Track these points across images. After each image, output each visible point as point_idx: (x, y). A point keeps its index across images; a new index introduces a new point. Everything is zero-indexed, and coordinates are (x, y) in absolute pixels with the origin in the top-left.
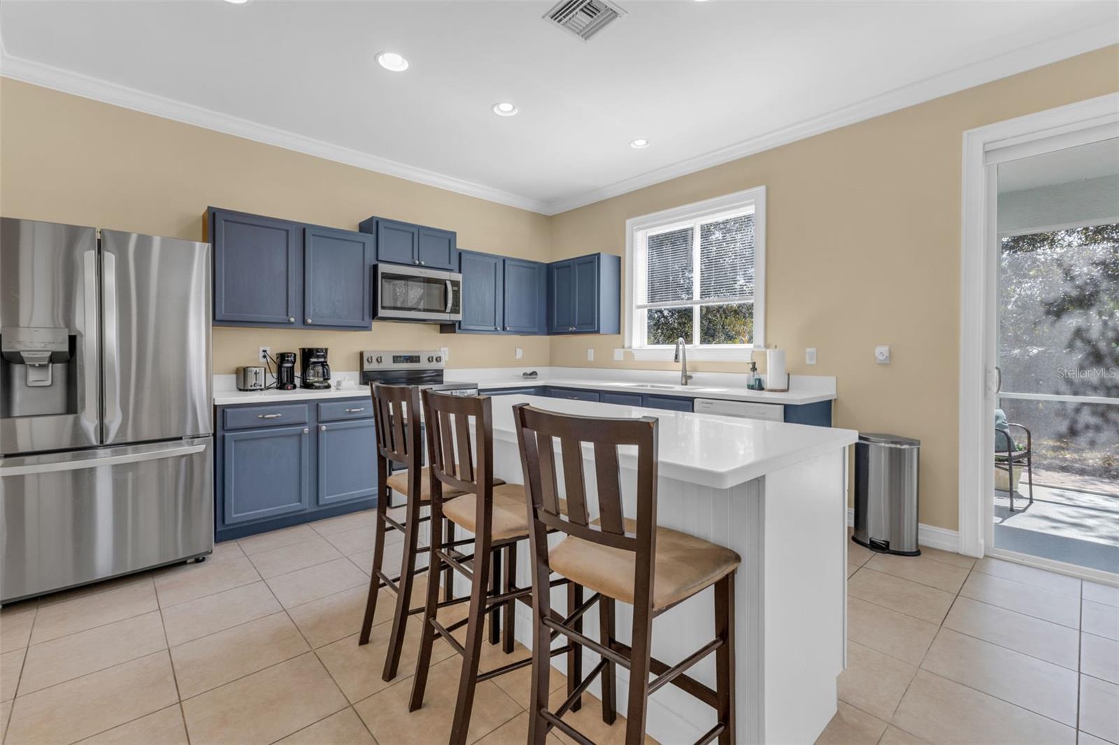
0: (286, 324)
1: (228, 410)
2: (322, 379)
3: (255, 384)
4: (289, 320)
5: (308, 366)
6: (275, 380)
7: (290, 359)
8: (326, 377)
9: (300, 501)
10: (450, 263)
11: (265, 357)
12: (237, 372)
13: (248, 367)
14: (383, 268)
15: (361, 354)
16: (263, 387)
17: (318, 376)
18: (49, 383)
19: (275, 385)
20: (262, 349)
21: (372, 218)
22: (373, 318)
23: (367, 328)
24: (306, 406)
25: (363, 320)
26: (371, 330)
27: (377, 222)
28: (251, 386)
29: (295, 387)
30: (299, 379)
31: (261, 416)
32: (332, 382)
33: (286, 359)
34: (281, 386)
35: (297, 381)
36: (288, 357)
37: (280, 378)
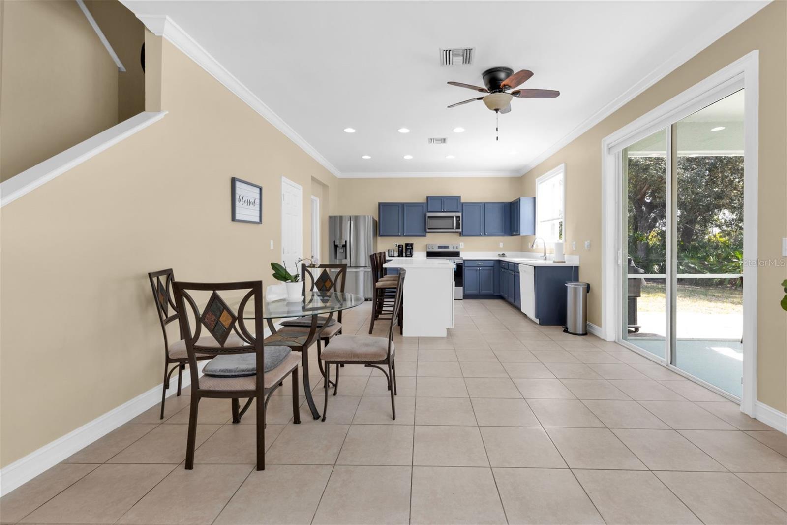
2: (410, 254)
4: (400, 234)
5: (407, 249)
8: (413, 253)
13: (390, 249)
14: (429, 214)
15: (427, 246)
16: (394, 255)
18: (343, 251)
19: (397, 255)
22: (426, 232)
23: (425, 236)
25: (422, 233)
27: (428, 198)
28: (391, 255)
29: (403, 256)
30: (404, 253)
36: (401, 246)
37: (399, 253)
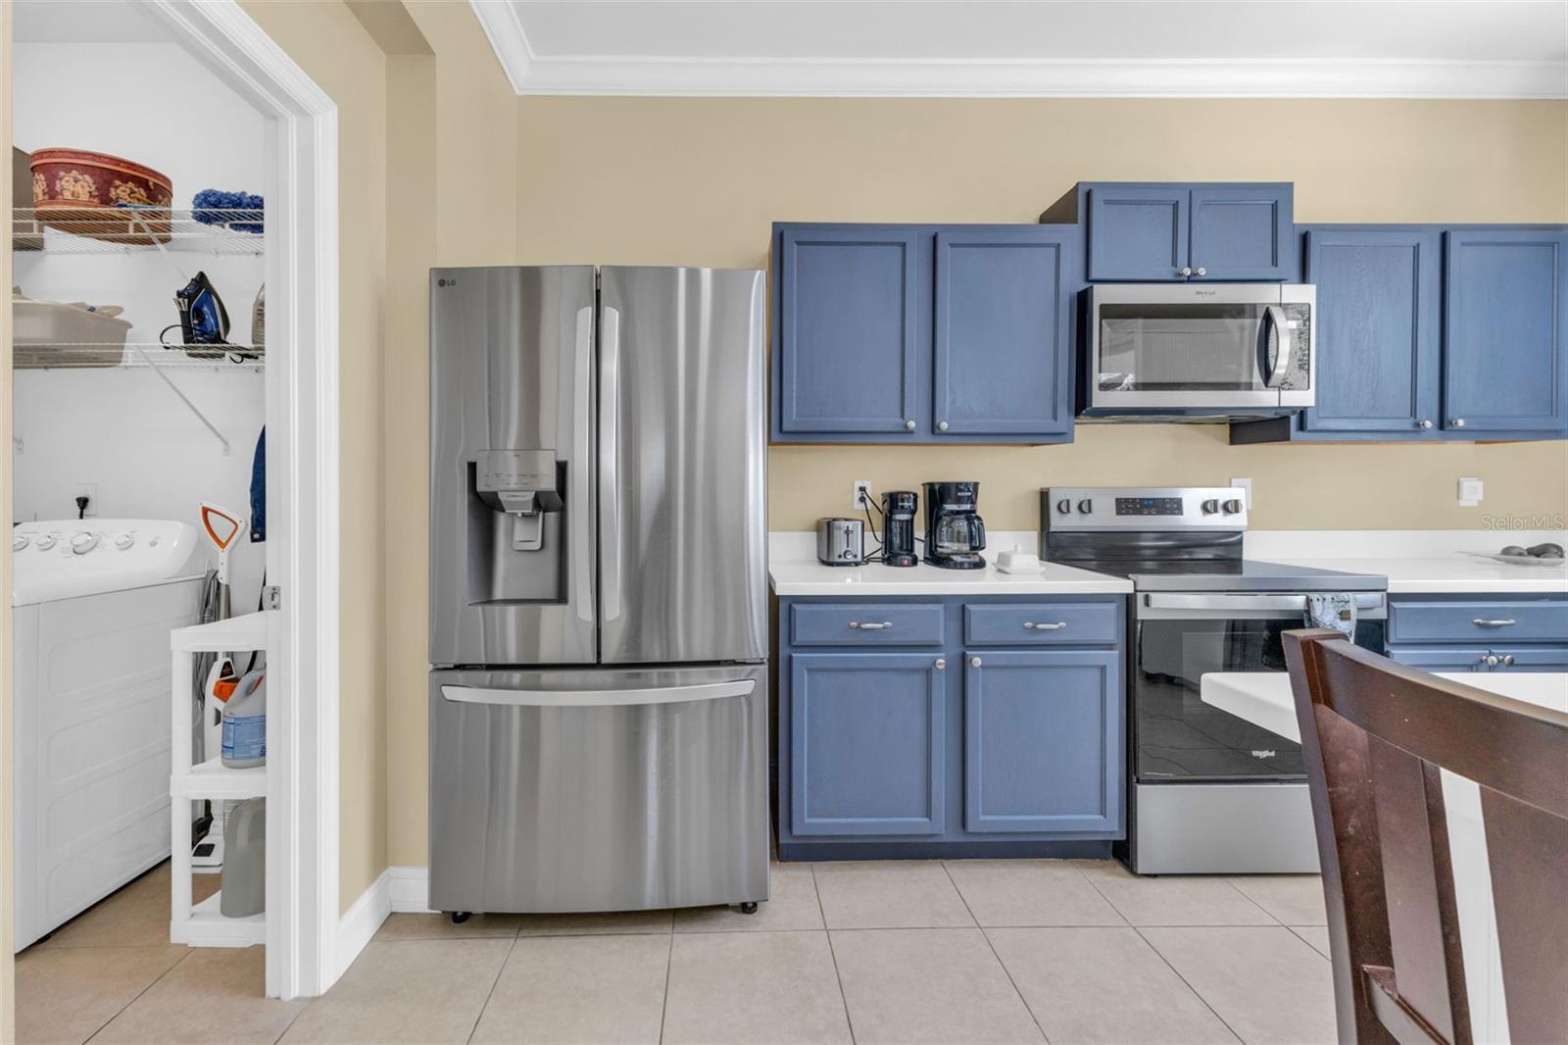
0: (900, 435)
1: (797, 607)
2: (966, 547)
3: (846, 552)
4: (906, 426)
5: (939, 519)
6: (880, 545)
7: (906, 504)
8: (976, 542)
9: (928, 815)
10: (1275, 263)
11: (862, 500)
12: (818, 528)
13: (834, 520)
14: (1102, 295)
15: (1044, 496)
16: (859, 559)
17: (959, 541)
18: (537, 545)
19: (879, 554)
20: (858, 484)
21: (1076, 189)
22: (1077, 413)
23: (1062, 437)
24: (939, 607)
25: (1055, 418)
26: (1072, 441)
27: (1088, 195)
28: (840, 556)
29: (915, 562)
30: (922, 545)
31: (854, 624)
32: (988, 554)
33: (900, 504)
34: (891, 557)
35: (920, 549)
36: (903, 500)
37: (888, 543)
